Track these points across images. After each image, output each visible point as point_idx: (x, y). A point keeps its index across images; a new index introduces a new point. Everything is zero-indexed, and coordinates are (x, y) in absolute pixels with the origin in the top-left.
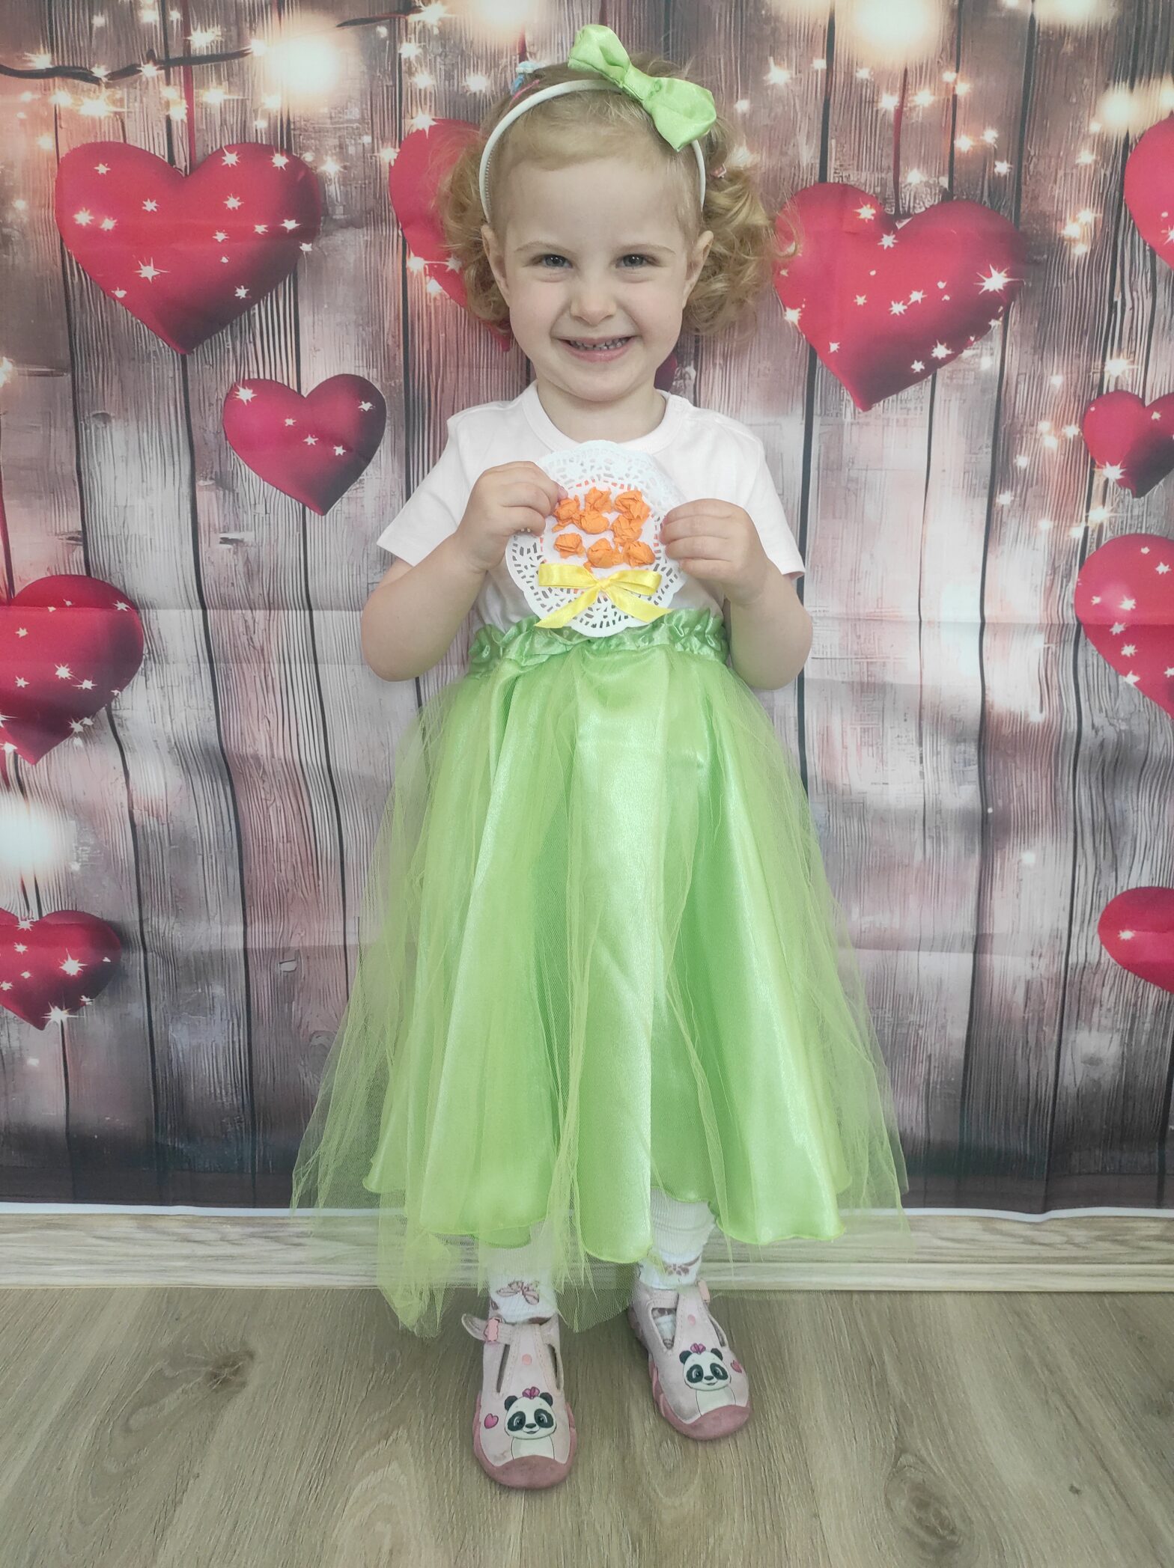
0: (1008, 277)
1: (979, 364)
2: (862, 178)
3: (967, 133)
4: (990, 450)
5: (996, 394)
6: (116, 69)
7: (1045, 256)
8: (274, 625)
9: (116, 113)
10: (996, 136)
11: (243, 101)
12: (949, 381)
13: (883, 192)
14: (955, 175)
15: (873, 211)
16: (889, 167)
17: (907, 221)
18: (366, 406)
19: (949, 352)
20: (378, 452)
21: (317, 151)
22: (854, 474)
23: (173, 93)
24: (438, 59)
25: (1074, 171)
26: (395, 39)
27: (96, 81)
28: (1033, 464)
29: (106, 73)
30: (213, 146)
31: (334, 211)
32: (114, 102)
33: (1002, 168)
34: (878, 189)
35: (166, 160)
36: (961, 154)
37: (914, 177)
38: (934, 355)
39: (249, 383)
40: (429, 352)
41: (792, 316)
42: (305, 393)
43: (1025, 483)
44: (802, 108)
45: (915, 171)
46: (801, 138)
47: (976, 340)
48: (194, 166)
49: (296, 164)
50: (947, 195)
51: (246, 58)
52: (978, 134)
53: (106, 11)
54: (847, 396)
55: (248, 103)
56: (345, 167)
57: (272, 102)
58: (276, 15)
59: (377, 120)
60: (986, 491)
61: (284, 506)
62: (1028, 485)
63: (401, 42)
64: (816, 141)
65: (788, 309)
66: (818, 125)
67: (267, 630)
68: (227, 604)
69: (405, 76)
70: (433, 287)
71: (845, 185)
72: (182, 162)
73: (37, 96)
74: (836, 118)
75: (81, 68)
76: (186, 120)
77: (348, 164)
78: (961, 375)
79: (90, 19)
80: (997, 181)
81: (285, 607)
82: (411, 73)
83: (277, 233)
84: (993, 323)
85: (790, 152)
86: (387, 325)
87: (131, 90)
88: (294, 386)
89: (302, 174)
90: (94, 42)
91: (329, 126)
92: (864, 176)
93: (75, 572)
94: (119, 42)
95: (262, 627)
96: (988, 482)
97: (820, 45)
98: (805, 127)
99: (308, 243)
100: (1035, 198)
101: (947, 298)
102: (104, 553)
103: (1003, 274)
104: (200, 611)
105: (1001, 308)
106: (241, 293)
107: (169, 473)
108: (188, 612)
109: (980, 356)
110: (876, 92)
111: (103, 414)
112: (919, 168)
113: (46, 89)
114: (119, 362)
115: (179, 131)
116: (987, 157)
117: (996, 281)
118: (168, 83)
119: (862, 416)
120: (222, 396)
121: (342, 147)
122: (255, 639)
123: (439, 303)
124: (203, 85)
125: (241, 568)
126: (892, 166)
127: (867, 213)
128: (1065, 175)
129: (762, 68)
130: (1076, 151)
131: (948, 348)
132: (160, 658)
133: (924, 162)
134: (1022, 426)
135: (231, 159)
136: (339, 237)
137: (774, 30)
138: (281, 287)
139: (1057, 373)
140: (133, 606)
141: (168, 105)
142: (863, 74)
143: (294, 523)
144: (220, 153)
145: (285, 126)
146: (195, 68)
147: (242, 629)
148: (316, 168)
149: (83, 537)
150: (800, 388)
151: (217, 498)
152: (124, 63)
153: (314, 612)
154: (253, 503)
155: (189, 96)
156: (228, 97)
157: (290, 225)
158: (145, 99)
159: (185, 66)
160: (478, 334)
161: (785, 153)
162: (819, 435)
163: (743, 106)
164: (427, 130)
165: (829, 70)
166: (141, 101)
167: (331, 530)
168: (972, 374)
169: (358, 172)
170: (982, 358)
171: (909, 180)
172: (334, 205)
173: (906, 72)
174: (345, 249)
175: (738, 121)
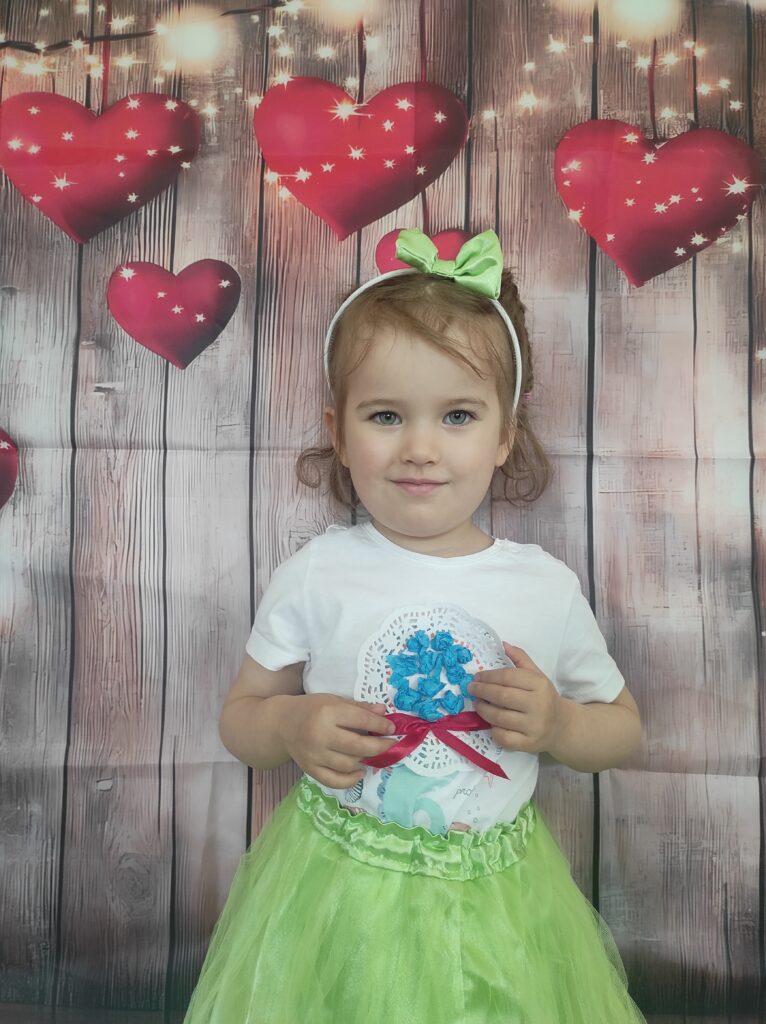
0: (748, 183)
1: (731, 248)
2: (626, 114)
3: (706, 81)
4: (747, 315)
5: (747, 271)
6: (53, 44)
8: (132, 461)
9: (49, 73)
10: (729, 83)
11: (147, 65)
12: (708, 262)
13: (643, 123)
14: (699, 111)
15: (637, 137)
16: (647, 107)
17: (664, 144)
18: (225, 284)
19: (705, 240)
20: (231, 321)
21: (201, 99)
22: (632, 336)
23: (94, 59)
24: (297, 37)
26: (264, 23)
27: (37, 51)
29: (45, 46)
30: (120, 94)
31: (210, 140)
32: (49, 66)
34: (639, 122)
35: (84, 104)
36: (702, 96)
37: (667, 113)
38: (693, 243)
39: (132, 265)
40: (279, 242)
41: (575, 215)
42: (176, 272)
44: (576, 69)
45: (667, 109)
46: (577, 89)
47: (727, 230)
48: (105, 108)
49: (183, 108)
50: (694, 126)
51: (151, 37)
52: (714, 82)
53: (50, 7)
54: (623, 275)
55: (151, 66)
56: (220, 110)
57: (168, 66)
58: (176, 9)
59: (248, 77)
60: (747, 348)
61: (150, 361)
63: (269, 26)
64: (588, 91)
65: (571, 211)
66: (590, 81)
67: (126, 466)
68: (95, 445)
69: (271, 49)
70: (285, 193)
71: (613, 120)
72: (96, 105)
74: (602, 76)
75: (26, 43)
76: (102, 77)
77: (223, 107)
78: (717, 257)
79: (38, 10)
80: (732, 115)
81: (143, 446)
82: (275, 46)
83: (163, 155)
84: (739, 217)
85: (568, 98)
86: (246, 222)
87: (63, 58)
88: (167, 267)
89: (187, 115)
90: (39, 27)
91: (211, 82)
92: (628, 113)
94: (57, 24)
95: (121, 463)
96: (747, 341)
97: (588, 27)
98: (579, 81)
99: (188, 162)
100: (764, 126)
101: (700, 199)
103: (744, 181)
104: (71, 450)
105: (745, 206)
106: (132, 198)
107: (59, 335)
108: (60, 450)
109: (732, 242)
110: (633, 55)
111: (11, 289)
112: (670, 107)
114: (28, 249)
115: (96, 86)
116: (723, 98)
117: (739, 187)
118: (91, 52)
119: (637, 291)
120: (108, 275)
121: (219, 96)
122: (114, 473)
123: (288, 205)
124: (118, 53)
125: (110, 412)
126: (649, 106)
127: (631, 138)
129: (544, 41)
131: (704, 237)
132: (30, 491)
133: (674, 102)
135: (134, 104)
136: (212, 161)
137: (553, 17)
138: (164, 194)
140: (15, 446)
141: (89, 67)
142: (622, 44)
143: (159, 375)
144: (126, 100)
145: (177, 81)
146: (113, 42)
147: (104, 465)
148: (199, 110)
150: (584, 270)
151: (96, 355)
152: (60, 40)
153: (169, 451)
154: (125, 358)
155: (106, 62)
156: (135, 62)
157: (175, 150)
158: (72, 64)
159: (105, 41)
160: (318, 228)
161: (564, 99)
162: (602, 306)
163: (530, 66)
164: (286, 84)
165: (596, 43)
166: (70, 65)
167: (189, 382)
168: (726, 256)
169: (230, 112)
170: (735, 244)
171: (662, 116)
172: (210, 136)
173: (655, 42)
174: (216, 168)
175: (527, 77)
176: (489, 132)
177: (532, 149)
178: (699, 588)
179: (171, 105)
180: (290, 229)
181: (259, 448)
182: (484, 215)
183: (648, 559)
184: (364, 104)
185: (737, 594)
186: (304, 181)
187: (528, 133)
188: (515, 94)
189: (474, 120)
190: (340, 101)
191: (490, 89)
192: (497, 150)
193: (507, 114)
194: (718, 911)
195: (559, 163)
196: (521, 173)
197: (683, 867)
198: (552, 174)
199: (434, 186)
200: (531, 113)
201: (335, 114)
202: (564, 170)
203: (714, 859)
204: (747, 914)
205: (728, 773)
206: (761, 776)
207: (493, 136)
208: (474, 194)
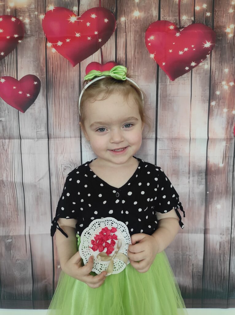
0: (211, 43)
1: (204, 67)
2: (170, 19)
3: (198, 5)
4: (208, 90)
5: (209, 75)
7: (221, 38)
8: (10, 144)
10: (206, 6)
11: (4, 4)
12: (195, 72)
14: (196, 17)
15: (174, 27)
16: (177, 16)
17: (183, 29)
18: (36, 83)
19: (196, 64)
20: (39, 95)
21: (23, 17)
22: (170, 98)
25: (228, 14)
28: (221, 93)
31: (28, 32)
33: (208, 14)
34: (175, 21)
36: (197, 11)
37: (184, 18)
38: (191, 65)
39: (4, 78)
40: (53, 68)
41: (152, 56)
42: (19, 80)
43: (219, 99)
46: (153, 9)
47: (203, 61)
49: (18, 20)
50: (194, 22)
52: (201, 5)
54: (168, 77)
55: (6, 5)
56: (30, 20)
57: (12, 4)
59: (39, 8)
60: (208, 102)
61: (13, 110)
62: (220, 99)
64: (157, 10)
65: (151, 54)
66: (158, 5)
67: (8, 145)
70: (54, 50)
71: (166, 21)
74: (162, 3)
77: (31, 19)
78: (199, 70)
80: (207, 17)
81: (14, 138)
83: (12, 38)
84: (207, 56)
86: (41, 61)
88: (16, 78)
89: (19, 23)
91: (27, 10)
92: (171, 18)
95: (7, 144)
96: (208, 99)
98: (154, 6)
99: (20, 40)
100: (218, 22)
101: (194, 49)
103: (210, 43)
105: (209, 52)
106: (2, 54)
109: (204, 65)
112: (185, 15)
116: (204, 11)
117: (208, 45)
119: (172, 82)
121: (30, 15)
122: (5, 147)
123: (55, 54)
125: (1, 128)
126: (178, 15)
127: (172, 27)
128: (226, 15)
130: (228, 9)
131: (195, 63)
133: (187, 13)
134: (217, 83)
135: (1, 19)
136: (28, 39)
138: (13, 52)
139: (226, 68)
143: (16, 115)
145: (15, 10)
147: (1, 145)
148: (23, 21)
150: (155, 75)
153: (22, 140)
154: (4, 110)
156: (0, 4)
157: (16, 36)
160: (66, 62)
161: (149, 13)
162: (161, 88)
164: (52, 10)
167: (27, 117)
168: (202, 69)
169: (34, 21)
170: (205, 65)
171: (183, 19)
172: (28, 31)
174: (30, 42)
175: (136, 5)
176: (123, 26)
177: (138, 32)
178: (189, 179)
179: (13, 19)
180: (56, 63)
181: (51, 138)
182: (121, 56)
183: (174, 170)
184: (80, 16)
185: (200, 180)
186: (60, 45)
187: (137, 26)
188: (132, 11)
189: (118, 21)
190: (71, 16)
191: (123, 10)
192: (126, 32)
193: (129, 19)
194: (190, 271)
195: (147, 37)
196: (134, 41)
197: (181, 259)
198: (145, 41)
199: (104, 46)
200: (137, 19)
201: (70, 21)
202: (149, 39)
203: (190, 257)
204: (199, 272)
205: (195, 233)
206: (205, 234)
207: (125, 27)
208: (118, 49)
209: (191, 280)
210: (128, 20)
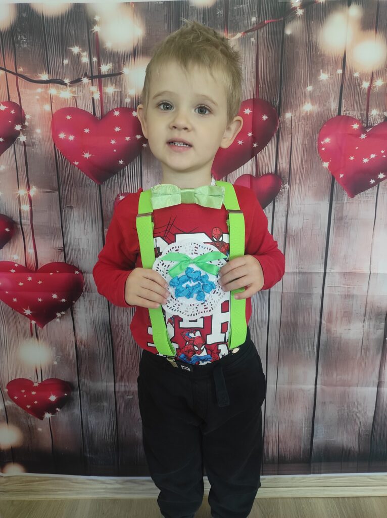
2: (354, 113)
6: (73, 80)
9: (73, 96)
11: (121, 91)
12: (383, 186)
13: (362, 118)
15: (358, 126)
16: (365, 109)
17: (371, 129)
19: (385, 176)
22: (347, 221)
23: (94, 88)
27: (65, 84)
29: (69, 81)
30: (110, 108)
32: (72, 92)
34: (360, 118)
35: (92, 114)
37: (374, 112)
38: (379, 177)
41: (326, 165)
44: (332, 88)
45: (375, 110)
46: (332, 100)
48: (103, 116)
50: (386, 119)
51: (121, 75)
53: (68, 58)
54: (345, 193)
55: (123, 92)
57: (132, 92)
58: (133, 59)
64: (337, 101)
65: (324, 162)
66: (338, 94)
71: (348, 117)
72: (98, 114)
73: (43, 90)
74: (345, 91)
75: (59, 80)
76: (99, 98)
79: (63, 61)
83: (134, 140)
85: (327, 105)
87: (79, 88)
90: (64, 71)
93: (61, 261)
94: (74, 69)
97: (341, 64)
98: (333, 95)
101: (384, 156)
102: (71, 255)
106: (121, 162)
107: (95, 226)
110: (361, 81)
111: (71, 206)
113: (46, 87)
114: (76, 187)
115: (97, 103)
118: (92, 85)
119: (351, 200)
120: (114, 199)
124: (106, 85)
127: (356, 126)
129: (318, 73)
131: (384, 174)
132: (89, 291)
133: (378, 106)
137: (323, 60)
138: (135, 160)
140: (81, 272)
141: (93, 93)
142: (356, 75)
144: (113, 111)
145: (137, 101)
146: (103, 79)
149: (63, 250)
150: (328, 190)
152: (76, 78)
155: (101, 90)
156: (117, 90)
157: (139, 137)
158: (84, 91)
159: (99, 78)
162: (335, 208)
163: (310, 88)
165: (343, 74)
166: (83, 92)
171: (372, 114)
173: (373, 73)
175: (308, 94)
176: (288, 125)
177: (308, 132)
178: (364, 322)
182: (284, 166)
185: (378, 324)
187: (307, 124)
188: (302, 104)
189: (281, 119)
191: (290, 102)
192: (292, 134)
193: (297, 114)
195: (321, 139)
196: (302, 145)
197: (346, 417)
198: (317, 144)
199: (261, 153)
200: (309, 114)
202: (322, 143)
203: (357, 414)
205: (366, 386)
206: (378, 387)
207: (290, 126)
208: (280, 156)
209: (357, 440)
210: (295, 116)
